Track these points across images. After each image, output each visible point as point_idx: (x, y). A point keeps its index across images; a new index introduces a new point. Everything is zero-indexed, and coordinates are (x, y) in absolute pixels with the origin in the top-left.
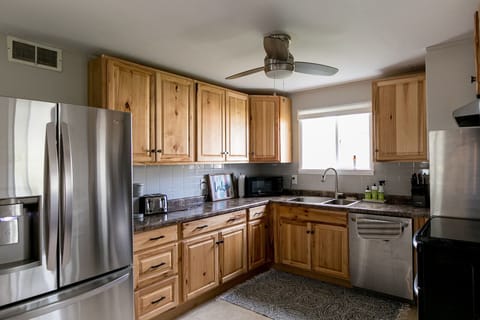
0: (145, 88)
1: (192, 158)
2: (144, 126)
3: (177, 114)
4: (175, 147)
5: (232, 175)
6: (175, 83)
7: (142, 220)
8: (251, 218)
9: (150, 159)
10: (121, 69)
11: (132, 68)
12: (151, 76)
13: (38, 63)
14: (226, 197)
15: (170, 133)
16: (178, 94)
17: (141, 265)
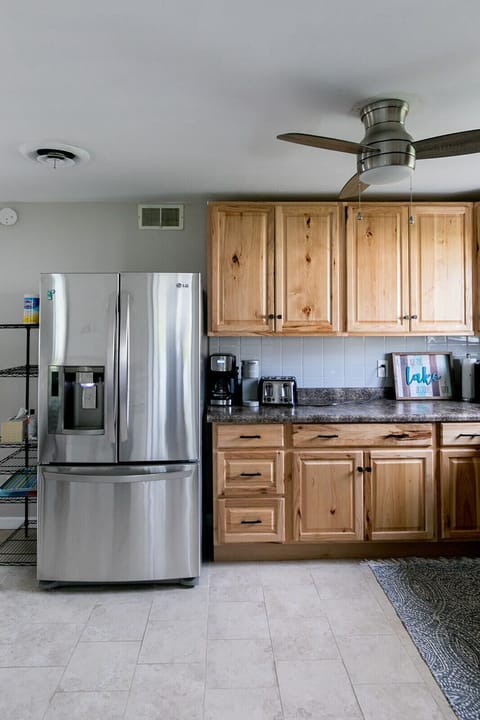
0: (260, 231)
1: (337, 326)
2: (258, 283)
3: (308, 260)
4: (307, 311)
5: (448, 357)
6: (306, 215)
7: (256, 409)
8: (445, 441)
9: (266, 328)
10: (228, 214)
11: (241, 209)
12: (268, 213)
13: (163, 225)
14: (429, 394)
15: (299, 290)
16: (311, 232)
17: (228, 466)
